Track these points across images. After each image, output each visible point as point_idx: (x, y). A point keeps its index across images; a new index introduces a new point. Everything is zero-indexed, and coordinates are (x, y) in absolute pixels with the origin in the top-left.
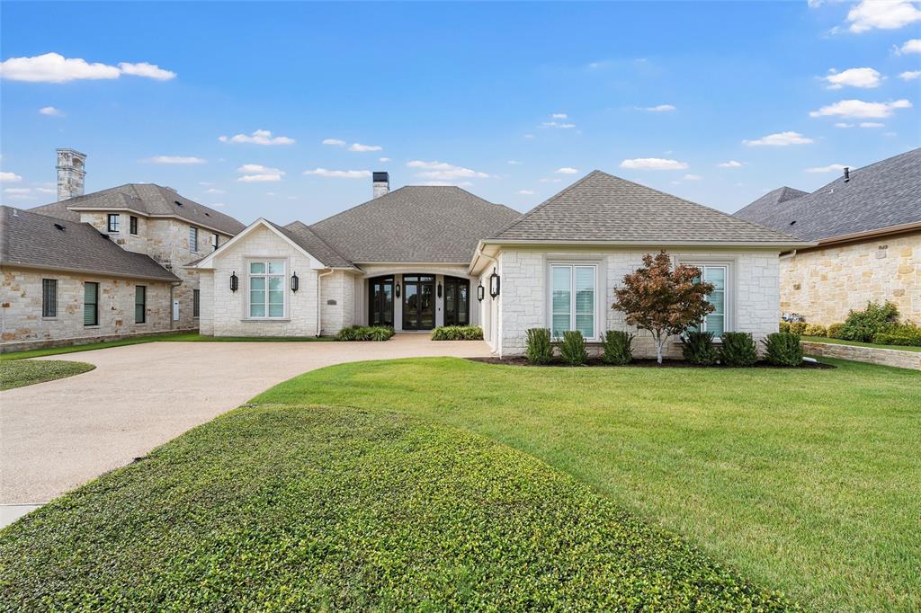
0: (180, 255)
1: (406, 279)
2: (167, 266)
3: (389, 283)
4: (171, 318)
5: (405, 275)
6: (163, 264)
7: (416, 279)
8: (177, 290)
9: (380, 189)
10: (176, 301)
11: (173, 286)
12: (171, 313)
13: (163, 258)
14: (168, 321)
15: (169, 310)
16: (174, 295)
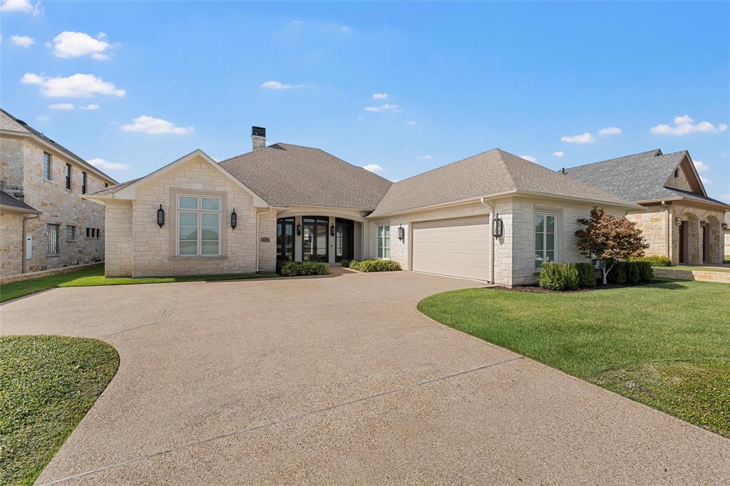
0: (33, 183)
1: (305, 220)
2: (16, 195)
3: (289, 223)
4: (23, 257)
5: (304, 217)
6: (11, 192)
7: (313, 221)
8: (31, 224)
9: (258, 141)
10: (29, 236)
11: (26, 219)
12: (23, 250)
13: (8, 183)
14: (20, 260)
15: (21, 248)
16: (27, 230)
